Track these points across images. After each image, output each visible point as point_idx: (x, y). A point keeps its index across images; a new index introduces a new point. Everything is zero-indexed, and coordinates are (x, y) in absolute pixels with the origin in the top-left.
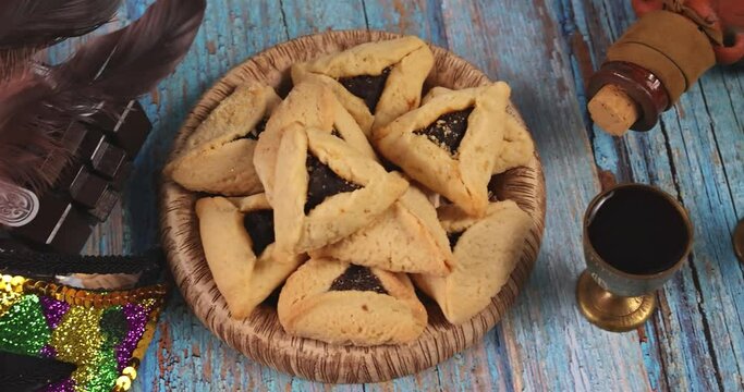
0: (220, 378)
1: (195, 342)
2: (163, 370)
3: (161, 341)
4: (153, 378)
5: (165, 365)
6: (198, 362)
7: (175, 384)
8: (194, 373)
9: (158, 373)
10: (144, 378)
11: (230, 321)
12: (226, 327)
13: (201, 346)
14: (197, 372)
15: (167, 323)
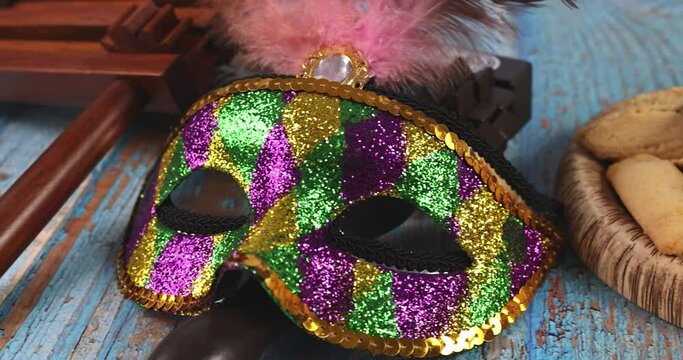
0: (626, 332)
1: (593, 298)
2: (553, 314)
3: (552, 291)
4: (541, 319)
5: (556, 311)
6: (597, 314)
7: (568, 328)
8: (593, 322)
9: (547, 316)
10: (531, 317)
11: (653, 260)
12: (645, 268)
13: (600, 302)
14: (596, 322)
15: (558, 278)
